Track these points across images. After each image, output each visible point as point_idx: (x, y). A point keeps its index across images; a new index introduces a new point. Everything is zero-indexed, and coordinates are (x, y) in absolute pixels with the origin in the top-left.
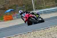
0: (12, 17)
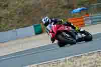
0: (82, 21)
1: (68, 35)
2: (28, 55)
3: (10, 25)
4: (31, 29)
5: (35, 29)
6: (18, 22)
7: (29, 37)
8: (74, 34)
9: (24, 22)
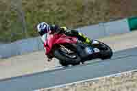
1: (69, 51)
2: (120, 58)
3: (96, 17)
4: (124, 23)
5: (130, 23)
6: (107, 14)
7: (121, 34)
8: (79, 49)
9: (114, 14)
